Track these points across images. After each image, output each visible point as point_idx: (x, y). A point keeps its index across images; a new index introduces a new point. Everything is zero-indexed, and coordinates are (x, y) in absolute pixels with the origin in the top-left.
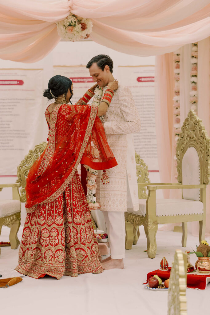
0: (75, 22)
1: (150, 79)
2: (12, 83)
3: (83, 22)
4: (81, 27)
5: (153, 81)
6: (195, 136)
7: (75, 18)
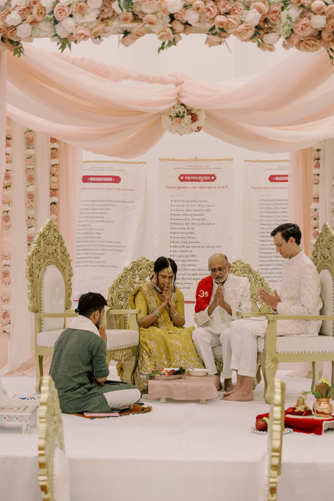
0: (184, 112)
1: (283, 179)
2: (105, 179)
3: (193, 112)
4: (191, 119)
5: (287, 181)
6: (329, 256)
7: (183, 107)
